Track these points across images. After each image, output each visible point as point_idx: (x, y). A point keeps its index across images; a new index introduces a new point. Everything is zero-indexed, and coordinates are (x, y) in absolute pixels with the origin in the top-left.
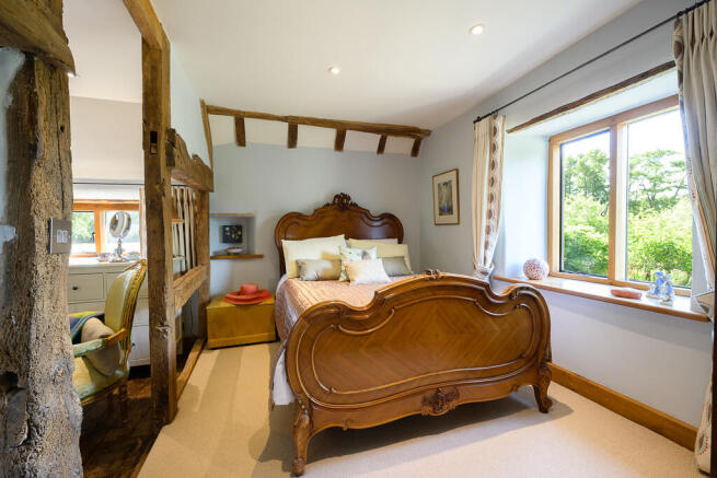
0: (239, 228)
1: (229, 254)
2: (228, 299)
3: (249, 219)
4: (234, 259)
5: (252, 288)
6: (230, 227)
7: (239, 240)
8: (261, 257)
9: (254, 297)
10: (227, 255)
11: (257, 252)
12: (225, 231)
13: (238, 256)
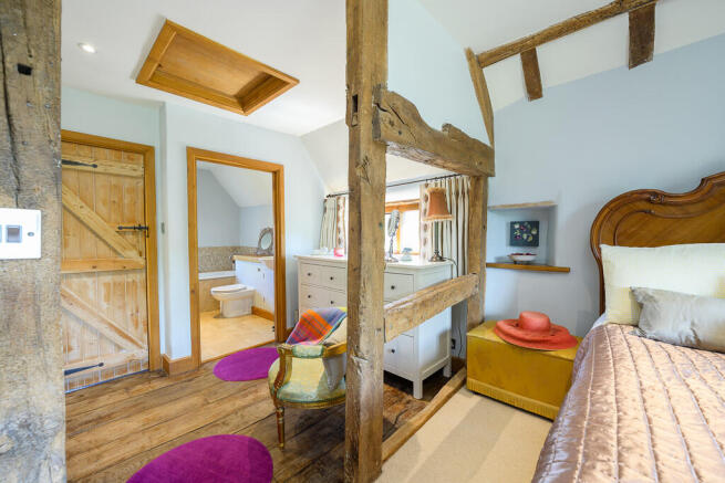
0: (535, 224)
1: (515, 262)
2: (498, 330)
3: (549, 211)
4: (521, 270)
5: (537, 322)
6: (521, 223)
7: (535, 243)
8: (566, 271)
9: (538, 337)
10: (513, 264)
11: (559, 263)
12: (513, 230)
13: (528, 266)
